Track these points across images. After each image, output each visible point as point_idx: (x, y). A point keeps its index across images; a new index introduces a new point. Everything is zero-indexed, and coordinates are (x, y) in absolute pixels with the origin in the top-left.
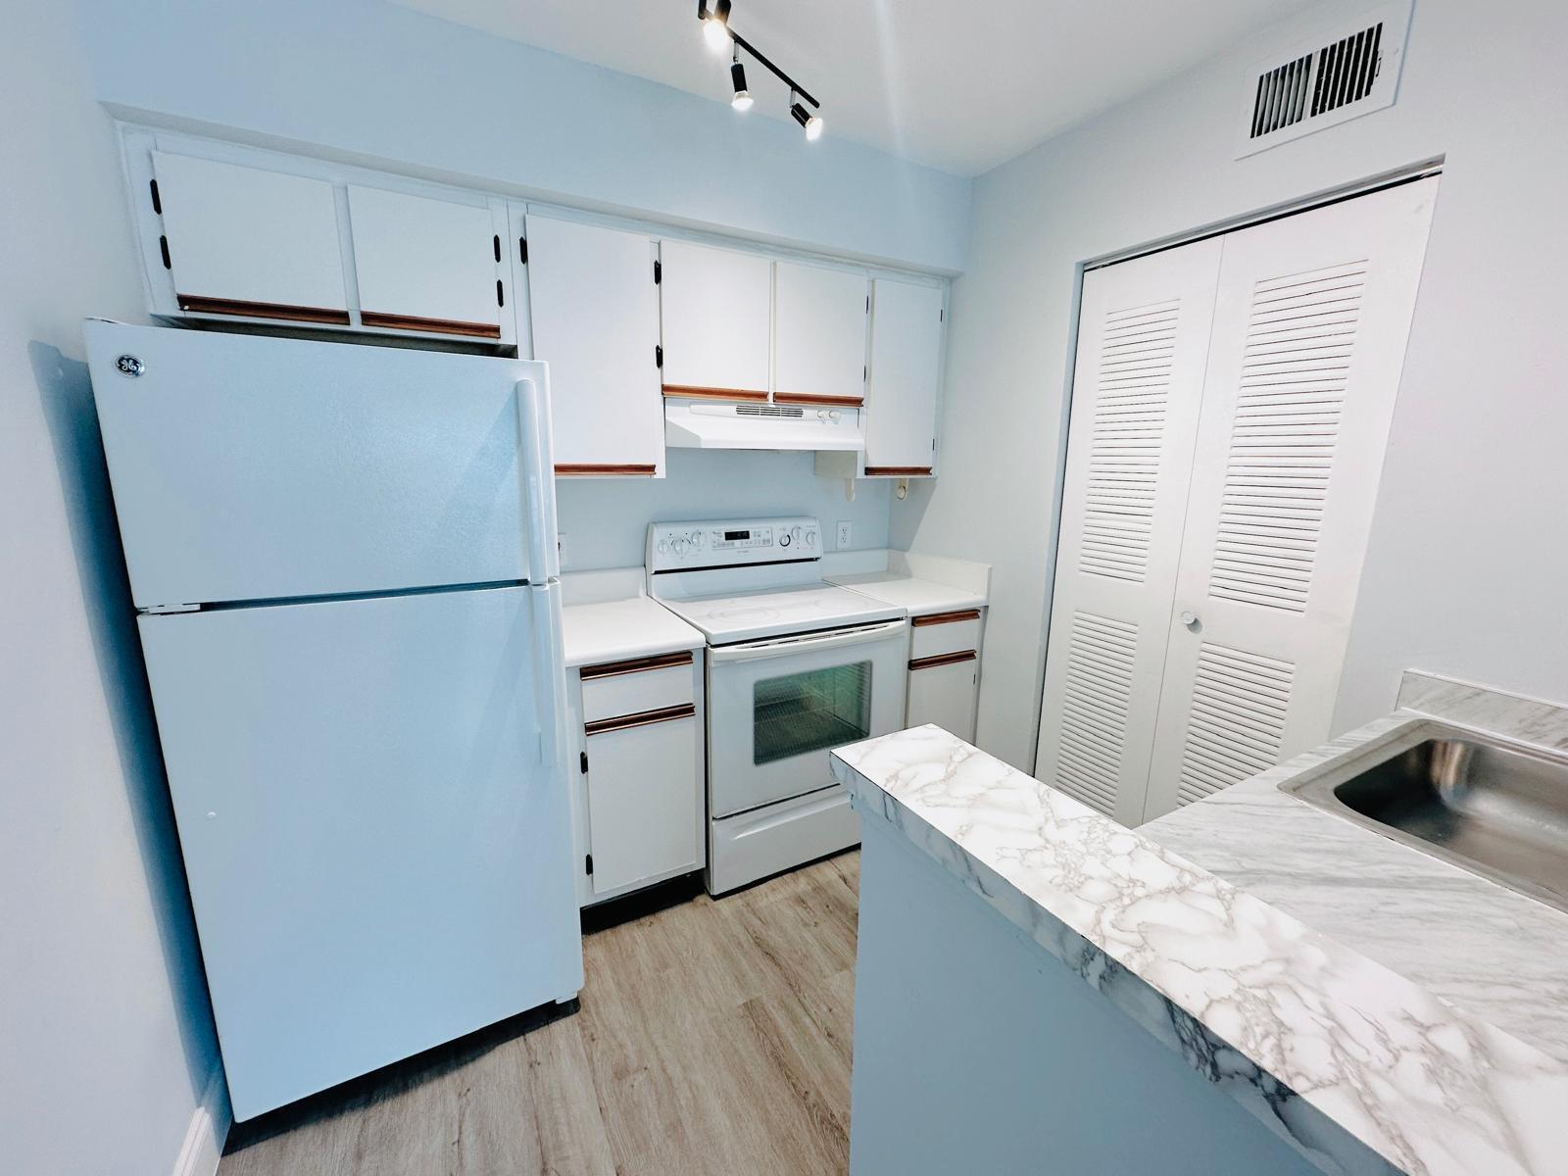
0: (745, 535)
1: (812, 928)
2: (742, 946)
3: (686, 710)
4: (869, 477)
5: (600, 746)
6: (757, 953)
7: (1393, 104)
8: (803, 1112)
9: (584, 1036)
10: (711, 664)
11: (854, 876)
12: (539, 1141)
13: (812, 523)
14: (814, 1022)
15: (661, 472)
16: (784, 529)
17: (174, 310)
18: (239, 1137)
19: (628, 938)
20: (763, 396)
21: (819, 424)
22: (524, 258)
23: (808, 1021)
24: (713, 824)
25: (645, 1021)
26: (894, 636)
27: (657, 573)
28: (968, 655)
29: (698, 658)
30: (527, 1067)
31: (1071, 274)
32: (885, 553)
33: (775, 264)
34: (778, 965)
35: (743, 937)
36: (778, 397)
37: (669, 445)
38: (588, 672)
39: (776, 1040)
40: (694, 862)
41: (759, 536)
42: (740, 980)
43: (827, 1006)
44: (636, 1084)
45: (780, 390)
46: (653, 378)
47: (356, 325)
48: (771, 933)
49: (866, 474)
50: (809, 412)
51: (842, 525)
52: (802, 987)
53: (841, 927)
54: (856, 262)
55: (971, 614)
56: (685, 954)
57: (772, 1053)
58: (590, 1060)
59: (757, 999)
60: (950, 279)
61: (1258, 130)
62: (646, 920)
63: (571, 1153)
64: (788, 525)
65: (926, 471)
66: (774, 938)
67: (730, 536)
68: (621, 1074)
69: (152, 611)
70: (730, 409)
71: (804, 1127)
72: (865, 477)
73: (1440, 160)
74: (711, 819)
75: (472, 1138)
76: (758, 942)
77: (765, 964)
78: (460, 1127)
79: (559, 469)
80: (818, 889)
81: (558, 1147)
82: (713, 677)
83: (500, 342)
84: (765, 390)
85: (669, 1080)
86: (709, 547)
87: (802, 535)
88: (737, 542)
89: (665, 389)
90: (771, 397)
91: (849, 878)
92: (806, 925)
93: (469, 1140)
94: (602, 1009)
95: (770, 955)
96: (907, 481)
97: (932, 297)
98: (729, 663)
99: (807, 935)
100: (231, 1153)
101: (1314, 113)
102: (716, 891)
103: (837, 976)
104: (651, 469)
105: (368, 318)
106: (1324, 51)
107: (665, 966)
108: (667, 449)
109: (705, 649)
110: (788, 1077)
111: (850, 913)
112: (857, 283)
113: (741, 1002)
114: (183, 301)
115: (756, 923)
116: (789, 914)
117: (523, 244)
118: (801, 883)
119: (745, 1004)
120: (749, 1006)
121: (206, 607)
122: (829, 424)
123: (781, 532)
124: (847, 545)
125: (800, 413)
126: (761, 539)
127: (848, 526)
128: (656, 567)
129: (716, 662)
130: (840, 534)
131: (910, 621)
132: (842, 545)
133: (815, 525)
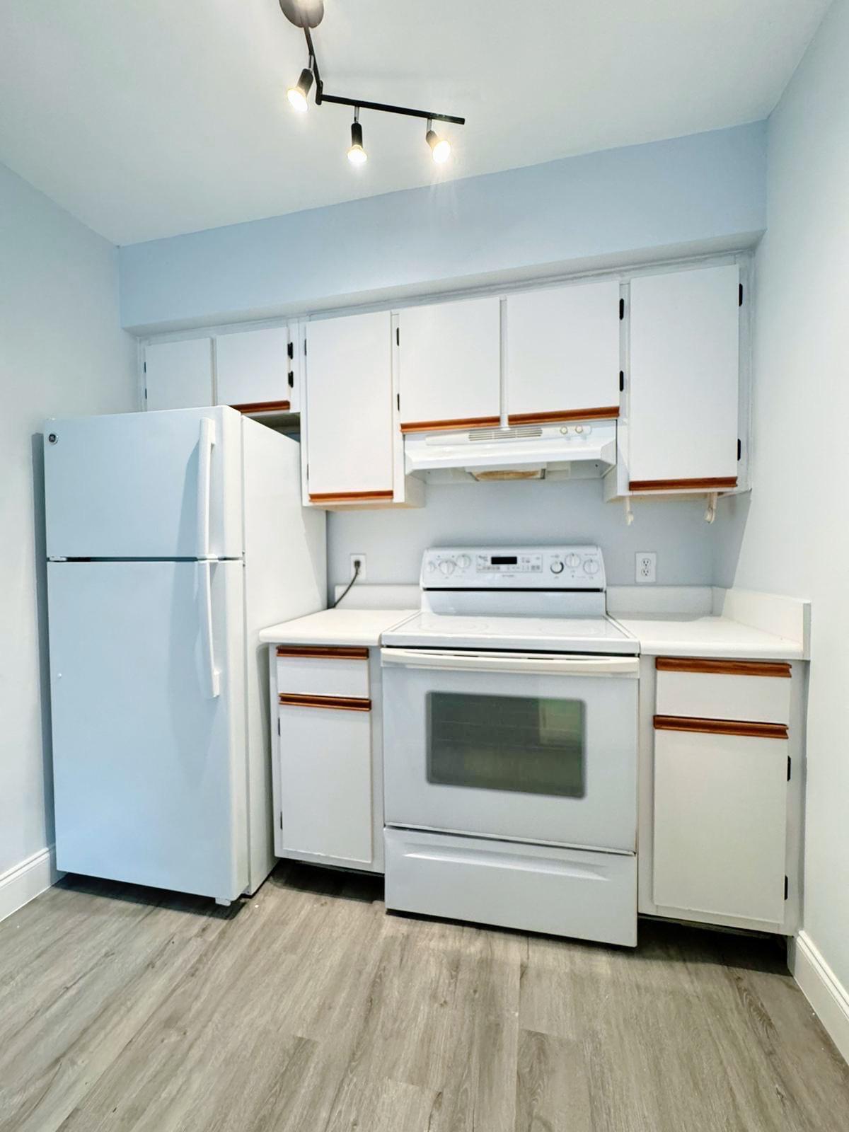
0: (512, 560)
1: (436, 1005)
2: (361, 975)
3: (364, 705)
4: (640, 493)
6: (363, 993)
9: (191, 967)
11: (539, 976)
13: (591, 551)
14: (328, 1123)
15: (399, 497)
16: (557, 556)
19: (299, 905)
20: (496, 420)
21: (563, 441)
22: (306, 352)
23: (324, 1114)
24: (384, 830)
27: (427, 590)
28: (778, 731)
29: (374, 656)
30: (145, 965)
32: (704, 590)
33: (505, 299)
34: (367, 1020)
35: (370, 969)
36: (514, 420)
38: (282, 649)
39: (280, 1107)
40: (369, 862)
41: (528, 562)
42: (323, 1011)
43: (358, 1116)
44: (166, 1041)
45: (515, 412)
48: (396, 981)
49: (630, 489)
50: (549, 429)
51: (640, 557)
52: (360, 1068)
53: (465, 1027)
55: (778, 668)
56: (316, 948)
57: (263, 1119)
58: (174, 990)
59: (315, 1042)
63: (80, 1061)
64: (562, 552)
65: (731, 482)
66: (394, 989)
67: (496, 561)
68: (170, 1022)
70: (463, 436)
72: (632, 493)
75: (73, 993)
78: (80, 979)
80: (486, 964)
81: (83, 1048)
83: (290, 412)
84: (497, 415)
85: (183, 1061)
86: (473, 568)
87: (578, 562)
88: (503, 567)
89: (405, 427)
90: (505, 421)
91: (531, 973)
92: (434, 997)
95: (372, 1004)
98: (398, 666)
99: (424, 1008)
103: (404, 1085)
104: (390, 494)
107: (293, 949)
109: (380, 649)
111: (492, 1018)
112: (607, 291)
113: (300, 1034)
116: (431, 971)
117: (305, 343)
118: (475, 945)
120: (302, 1044)
122: (579, 439)
123: (555, 559)
124: (651, 578)
125: (539, 433)
126: (530, 565)
127: (652, 557)
128: (423, 584)
129: (384, 662)
130: (640, 567)
131: (651, 663)
132: (640, 578)
133: (596, 553)
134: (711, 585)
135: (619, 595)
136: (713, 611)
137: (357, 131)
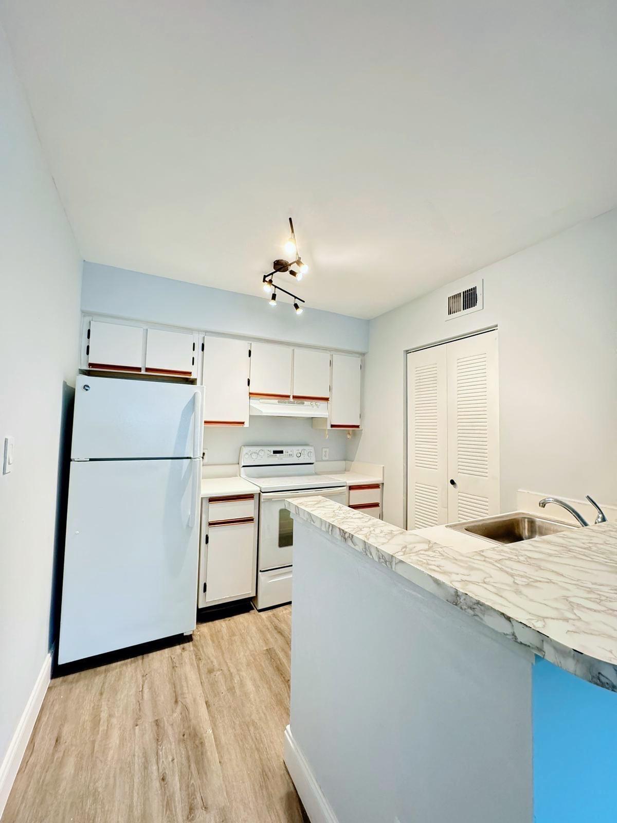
0: (281, 452)
2: (269, 629)
3: (250, 520)
4: (333, 428)
5: (214, 532)
7: (483, 308)
8: (286, 687)
9: (196, 658)
10: (262, 500)
12: (175, 692)
13: (310, 448)
15: (247, 425)
16: (298, 450)
17: (86, 368)
18: (59, 671)
19: (219, 625)
20: (288, 397)
21: (311, 407)
22: (203, 349)
24: (260, 573)
25: (223, 654)
26: (341, 493)
27: (243, 466)
28: (376, 505)
29: (256, 497)
30: (171, 668)
31: (402, 354)
32: (344, 462)
33: (294, 350)
35: (270, 626)
36: (294, 397)
37: (251, 414)
38: (212, 500)
39: (278, 662)
40: (251, 592)
41: (288, 452)
42: (266, 641)
44: (217, 675)
45: (296, 394)
46: (246, 390)
47: (143, 372)
48: (283, 625)
50: (307, 403)
51: (324, 450)
54: (325, 349)
55: (376, 486)
56: (243, 631)
57: (276, 667)
58: (198, 666)
59: (273, 648)
60: (363, 354)
61: (450, 313)
62: (227, 619)
63: (187, 696)
64: (300, 448)
65: (358, 427)
66: (283, 627)
67: (275, 452)
68: (210, 671)
69: (75, 460)
70: (275, 401)
71: (286, 691)
72: (331, 428)
73: (497, 326)
74: (259, 571)
75: (148, 690)
76: (276, 628)
77: (278, 636)
78: (143, 686)
79: (206, 422)
81: (183, 694)
82: (262, 505)
83: (191, 377)
84: (289, 394)
85: (231, 674)
86: (265, 456)
87: (306, 453)
88: (278, 455)
89: (250, 394)
90: (291, 397)
93: (146, 690)
94: (205, 650)
95: (280, 633)
96: (351, 431)
97: (357, 361)
98: (269, 500)
100: (55, 678)
101: (464, 310)
102: (260, 607)
104: (243, 423)
105: (147, 370)
106: (464, 292)
107: (234, 635)
108: (250, 416)
109: (259, 494)
110: (282, 674)
112: (327, 356)
113: (265, 649)
114: (90, 365)
115: (276, 621)
117: (203, 345)
119: (267, 650)
120: (269, 651)
121: (91, 460)
122: (315, 407)
123: (297, 451)
124: (327, 458)
125: (303, 403)
126: (288, 454)
127: (328, 450)
128: (243, 464)
129: (264, 499)
130: (324, 453)
131: (348, 488)
132: (324, 458)
133: (311, 449)
134: (345, 460)
135: (319, 466)
136: (346, 470)
137: (274, 297)
